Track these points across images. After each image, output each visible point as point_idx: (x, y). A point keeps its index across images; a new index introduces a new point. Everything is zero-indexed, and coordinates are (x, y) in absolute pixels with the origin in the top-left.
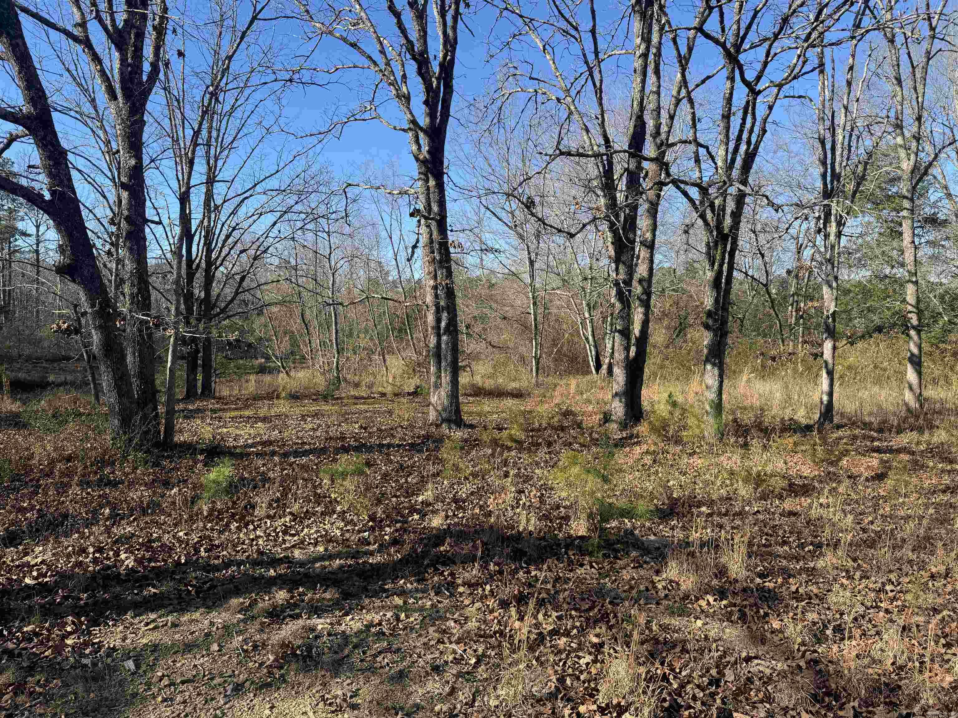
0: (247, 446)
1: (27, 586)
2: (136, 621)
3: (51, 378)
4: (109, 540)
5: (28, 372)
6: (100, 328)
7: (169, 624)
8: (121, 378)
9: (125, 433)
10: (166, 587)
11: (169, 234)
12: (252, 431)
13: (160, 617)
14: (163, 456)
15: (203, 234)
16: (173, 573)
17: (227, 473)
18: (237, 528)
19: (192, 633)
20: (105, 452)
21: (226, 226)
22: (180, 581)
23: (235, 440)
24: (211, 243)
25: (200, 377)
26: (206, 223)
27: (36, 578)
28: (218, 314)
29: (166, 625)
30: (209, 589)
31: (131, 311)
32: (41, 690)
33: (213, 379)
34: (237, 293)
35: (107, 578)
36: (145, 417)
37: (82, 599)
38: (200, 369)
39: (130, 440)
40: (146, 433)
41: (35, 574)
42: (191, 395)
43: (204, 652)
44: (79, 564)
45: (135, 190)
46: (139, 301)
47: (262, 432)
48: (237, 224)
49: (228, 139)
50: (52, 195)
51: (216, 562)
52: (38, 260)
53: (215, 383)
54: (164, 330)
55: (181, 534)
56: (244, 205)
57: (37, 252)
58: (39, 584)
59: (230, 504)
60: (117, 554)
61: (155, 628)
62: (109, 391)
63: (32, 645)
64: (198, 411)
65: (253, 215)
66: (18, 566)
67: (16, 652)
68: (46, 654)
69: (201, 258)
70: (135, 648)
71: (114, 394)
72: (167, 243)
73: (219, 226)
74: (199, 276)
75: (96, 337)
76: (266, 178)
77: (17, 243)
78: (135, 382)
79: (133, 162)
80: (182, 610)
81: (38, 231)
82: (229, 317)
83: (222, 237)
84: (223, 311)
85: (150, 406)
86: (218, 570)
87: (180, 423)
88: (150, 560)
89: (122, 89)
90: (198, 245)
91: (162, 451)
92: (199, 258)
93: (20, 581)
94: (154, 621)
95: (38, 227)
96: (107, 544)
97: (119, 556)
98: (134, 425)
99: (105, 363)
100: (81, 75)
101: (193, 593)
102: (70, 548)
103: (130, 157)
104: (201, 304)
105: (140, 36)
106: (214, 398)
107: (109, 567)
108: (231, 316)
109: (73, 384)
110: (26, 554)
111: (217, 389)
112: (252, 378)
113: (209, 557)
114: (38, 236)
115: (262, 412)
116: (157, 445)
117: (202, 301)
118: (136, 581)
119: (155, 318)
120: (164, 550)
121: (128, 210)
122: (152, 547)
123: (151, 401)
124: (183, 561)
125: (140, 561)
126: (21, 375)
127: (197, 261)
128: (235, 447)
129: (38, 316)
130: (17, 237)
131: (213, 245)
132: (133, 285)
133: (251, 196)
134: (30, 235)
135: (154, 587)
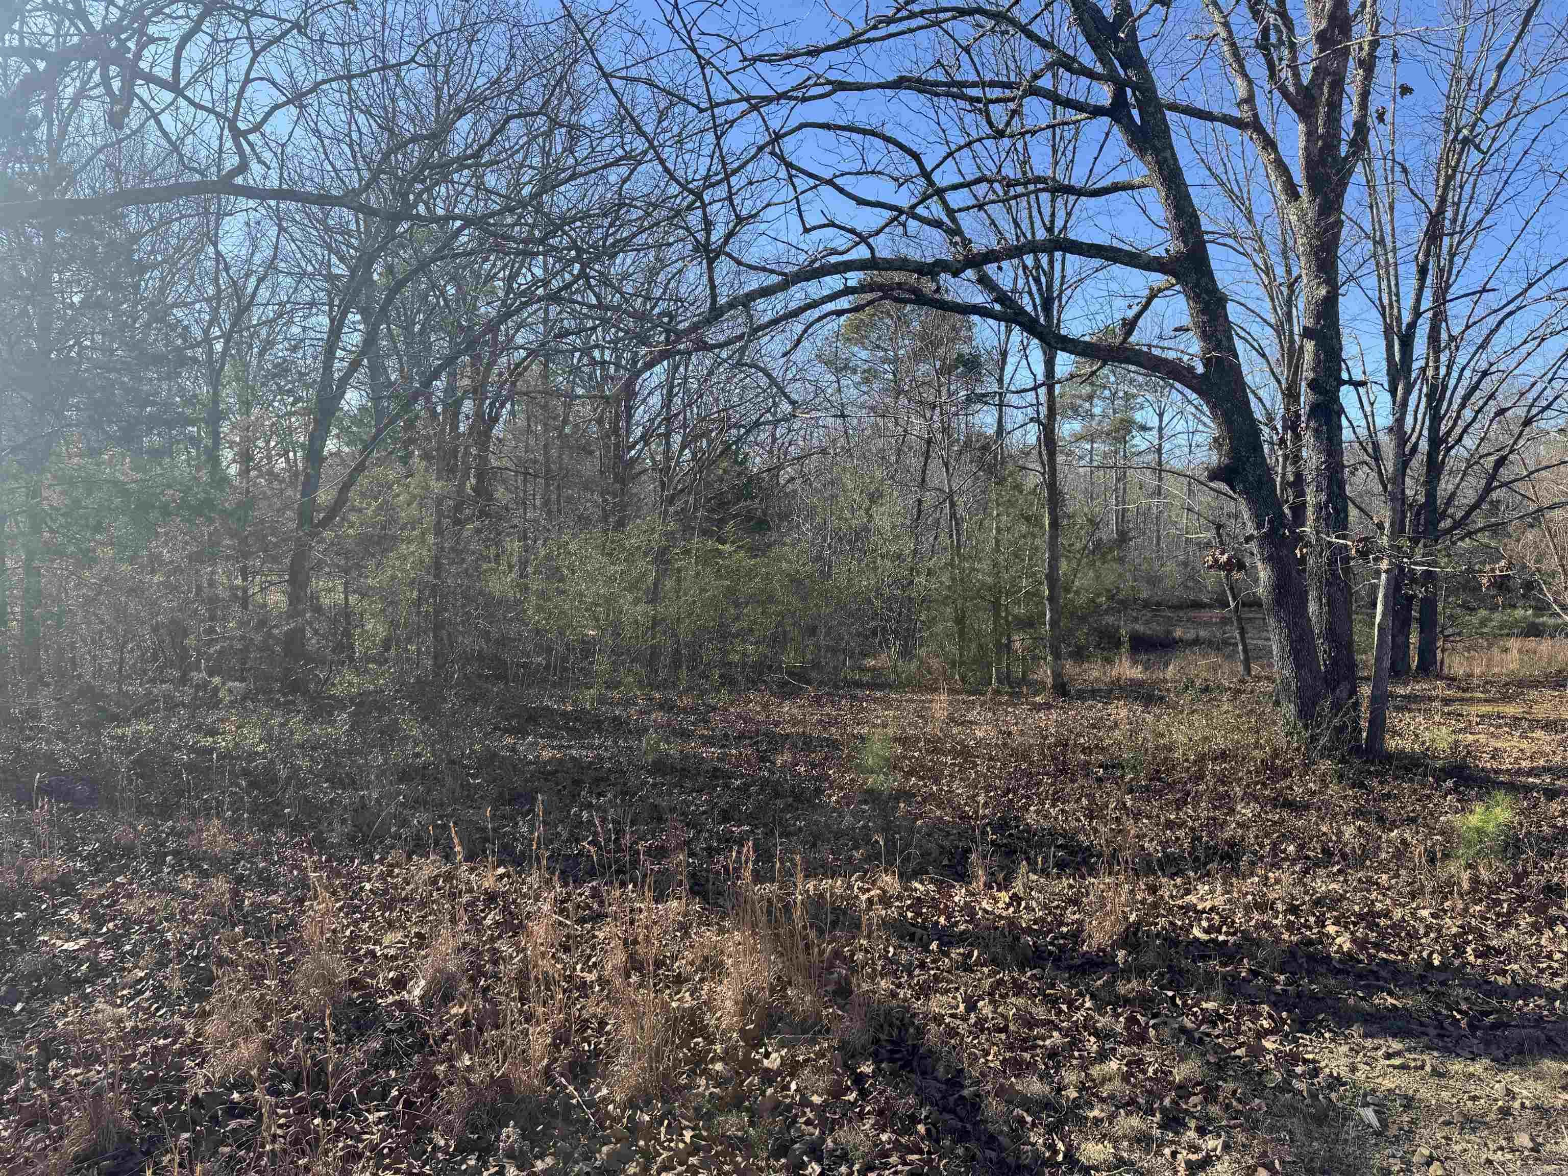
0: (1519, 772)
1: (1196, 939)
2: (1369, 1043)
3: (1178, 633)
4: (1307, 898)
5: (1147, 622)
6: (1269, 559)
7: (1428, 1068)
8: (1301, 639)
9: (1306, 727)
10: (1414, 1001)
11: (1364, 400)
12: (1524, 745)
13: (1409, 1050)
14: (1369, 772)
15: (1425, 390)
16: (1422, 978)
17: (1501, 819)
18: (1533, 925)
19: (1474, 1098)
20: (1276, 754)
21: (1467, 373)
22: (1438, 996)
23: (1493, 758)
24: (1438, 408)
25: (1414, 639)
26: (1430, 372)
27: (1207, 931)
28: (1449, 531)
29: (1422, 1067)
30: (1494, 1026)
31: (1318, 532)
32: (1240, 1107)
33: (1440, 643)
34: (1488, 489)
35: (1311, 958)
36: (1337, 706)
37: (1278, 983)
38: (1414, 625)
39: (1314, 739)
40: (1341, 729)
41: (1205, 924)
42: (1399, 671)
43: (1504, 1143)
44: (1266, 926)
45: (1325, 336)
46: (1329, 514)
47: (1548, 749)
48: (1491, 365)
49: (1475, 215)
50: (1205, 366)
51: (1501, 980)
52: (1160, 463)
53: (1443, 651)
54: (1376, 560)
55: (1425, 913)
56: (1502, 329)
57: (1159, 450)
58: (1211, 940)
59: (1510, 877)
60: (1321, 923)
61: (1403, 1067)
62: (1282, 658)
63: (1217, 1032)
64: (1412, 698)
65: (1525, 342)
66: (1181, 908)
67: (1197, 1035)
68: (1238, 1052)
69: (1420, 434)
70: (1374, 1091)
71: (1290, 665)
72: (1360, 414)
73: (1455, 375)
74: (1418, 464)
75: (1264, 573)
76: (1554, 268)
77: (1134, 442)
78: (1321, 646)
79: (1323, 292)
80: (1450, 1051)
81: (1161, 421)
82: (1469, 534)
83: (1461, 391)
84: (1457, 524)
85: (1344, 687)
86: (1505, 995)
87: (1393, 718)
88: (1376, 946)
89: (1309, 179)
90: (1416, 412)
91: (1366, 762)
92: (1415, 435)
93: (1188, 930)
94: (1398, 1054)
95: (1161, 415)
96: (1304, 903)
97: (1324, 926)
98: (1319, 715)
99: (1276, 614)
100: (1232, 177)
101: (1463, 1024)
102: (1250, 897)
103: (1319, 284)
104: (1418, 514)
105: (1338, 86)
106: (1441, 678)
107: (1310, 942)
108: (1476, 532)
109: (1210, 643)
110: (1188, 892)
111: (1447, 661)
112: (1514, 644)
113: (1485, 968)
114: (1161, 429)
115: (1541, 711)
116: (1356, 750)
117: (1421, 507)
118: (1360, 976)
119: (1360, 540)
120: (1399, 935)
121: (1314, 369)
122: (1378, 925)
123: (1346, 678)
124: (1436, 963)
125: (1361, 944)
126: (1140, 627)
127: (1413, 439)
128: (1497, 772)
129: (1158, 543)
130: (1134, 433)
131: (1444, 407)
132: (1319, 489)
133: (1519, 308)
134: (1150, 429)
135: (1390, 993)
